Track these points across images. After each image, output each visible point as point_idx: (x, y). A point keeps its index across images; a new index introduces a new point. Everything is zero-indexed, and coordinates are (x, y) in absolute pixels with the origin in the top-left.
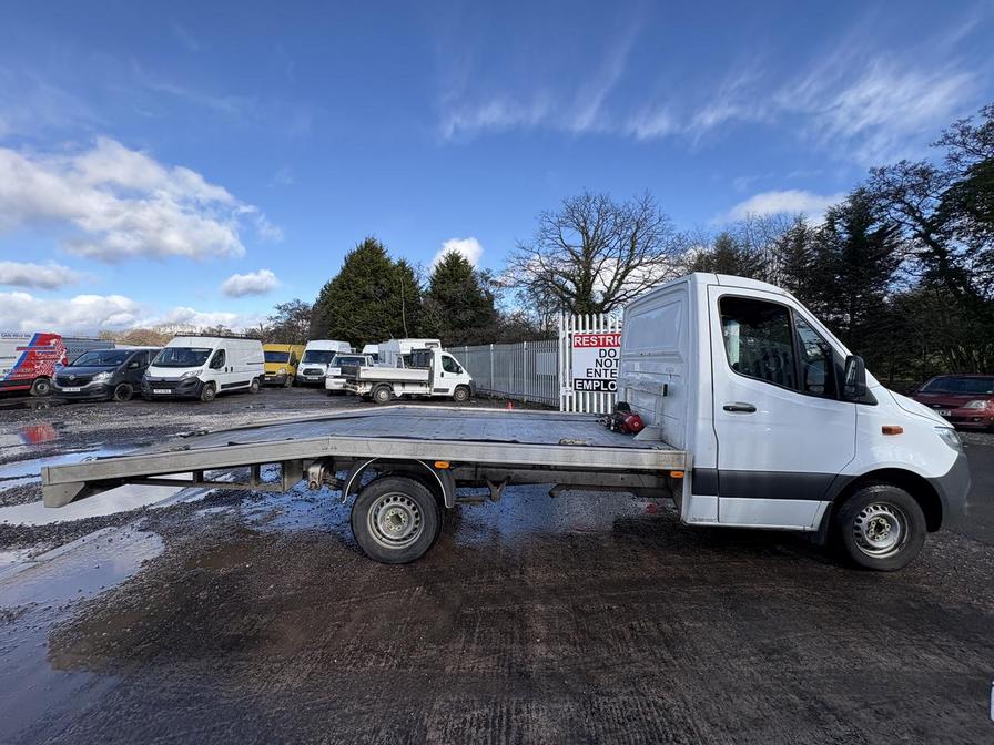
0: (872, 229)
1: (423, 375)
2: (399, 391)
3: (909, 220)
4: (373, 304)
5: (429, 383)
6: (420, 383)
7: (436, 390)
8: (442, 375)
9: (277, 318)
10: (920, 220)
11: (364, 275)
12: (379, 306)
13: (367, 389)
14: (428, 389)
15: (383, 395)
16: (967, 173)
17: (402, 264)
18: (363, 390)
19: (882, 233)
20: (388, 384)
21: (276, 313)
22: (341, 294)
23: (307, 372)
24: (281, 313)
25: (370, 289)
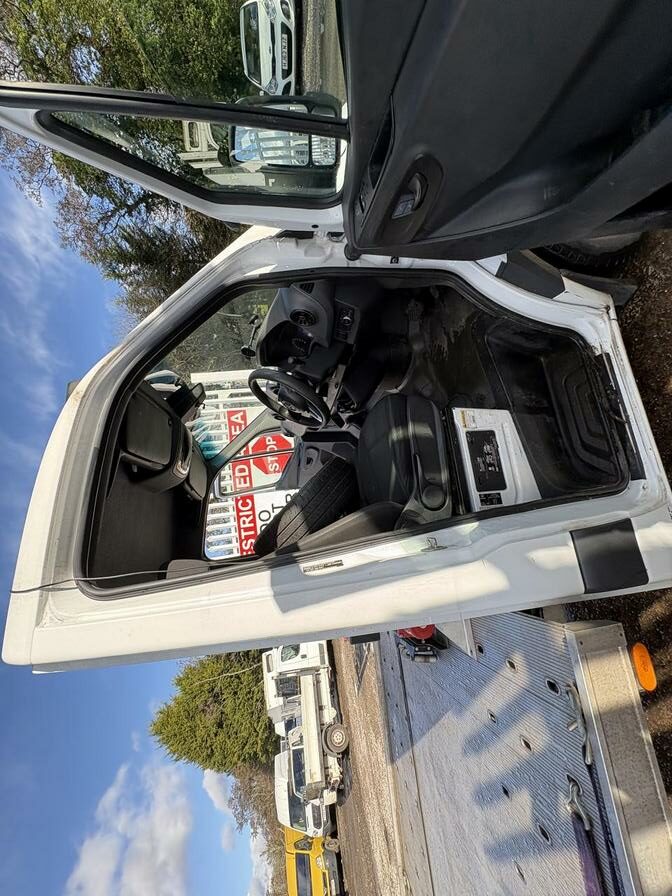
0: (125, 245)
1: (307, 682)
2: (330, 714)
3: (114, 221)
4: (228, 710)
5: (315, 671)
6: (317, 684)
7: (323, 662)
8: (304, 656)
9: (252, 824)
10: (114, 213)
11: (193, 730)
12: (229, 703)
13: (332, 761)
14: (322, 671)
15: (338, 737)
16: (68, 178)
17: (179, 682)
18: (335, 772)
19: (128, 239)
20: (324, 731)
21: (248, 828)
22: (218, 756)
23: (317, 824)
24: (246, 821)
25: (210, 720)
